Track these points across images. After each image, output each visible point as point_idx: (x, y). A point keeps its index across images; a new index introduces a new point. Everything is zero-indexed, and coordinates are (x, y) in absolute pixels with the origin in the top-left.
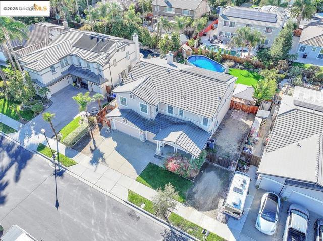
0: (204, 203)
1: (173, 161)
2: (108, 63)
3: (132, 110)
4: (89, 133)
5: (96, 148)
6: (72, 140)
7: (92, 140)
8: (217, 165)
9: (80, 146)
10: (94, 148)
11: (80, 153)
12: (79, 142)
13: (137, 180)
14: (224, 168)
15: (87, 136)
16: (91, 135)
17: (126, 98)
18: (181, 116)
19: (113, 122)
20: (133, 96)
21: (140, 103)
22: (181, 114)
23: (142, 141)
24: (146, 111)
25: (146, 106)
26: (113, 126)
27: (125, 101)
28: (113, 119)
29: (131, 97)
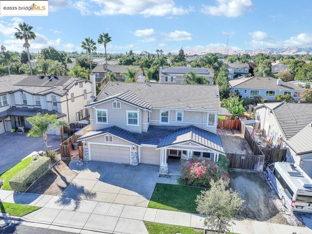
0: (258, 210)
1: (196, 164)
2: (66, 94)
3: (115, 127)
4: (50, 171)
5: (68, 184)
6: (27, 176)
7: (59, 177)
8: (240, 170)
9: (40, 187)
10: (64, 185)
11: (42, 195)
12: (38, 183)
13: (149, 207)
14: (249, 171)
15: (47, 174)
16: (55, 172)
17: (106, 110)
18: (179, 122)
19: (88, 148)
20: (119, 104)
21: (128, 112)
22: (179, 119)
23: (133, 164)
24: (135, 122)
25: (136, 115)
26: (88, 154)
27: (105, 115)
28: (89, 143)
29: (115, 106)
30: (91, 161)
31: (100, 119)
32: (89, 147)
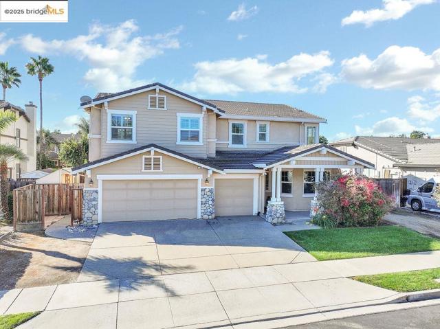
5: (80, 260)
17: (133, 113)
18: (262, 142)
19: (97, 192)
20: (161, 100)
21: (180, 115)
22: (263, 137)
23: (206, 217)
24: (195, 137)
25: (195, 122)
26: (96, 207)
27: (130, 123)
28: (100, 178)
29: (153, 105)
30: (103, 223)
31: (115, 135)
32: (100, 189)
